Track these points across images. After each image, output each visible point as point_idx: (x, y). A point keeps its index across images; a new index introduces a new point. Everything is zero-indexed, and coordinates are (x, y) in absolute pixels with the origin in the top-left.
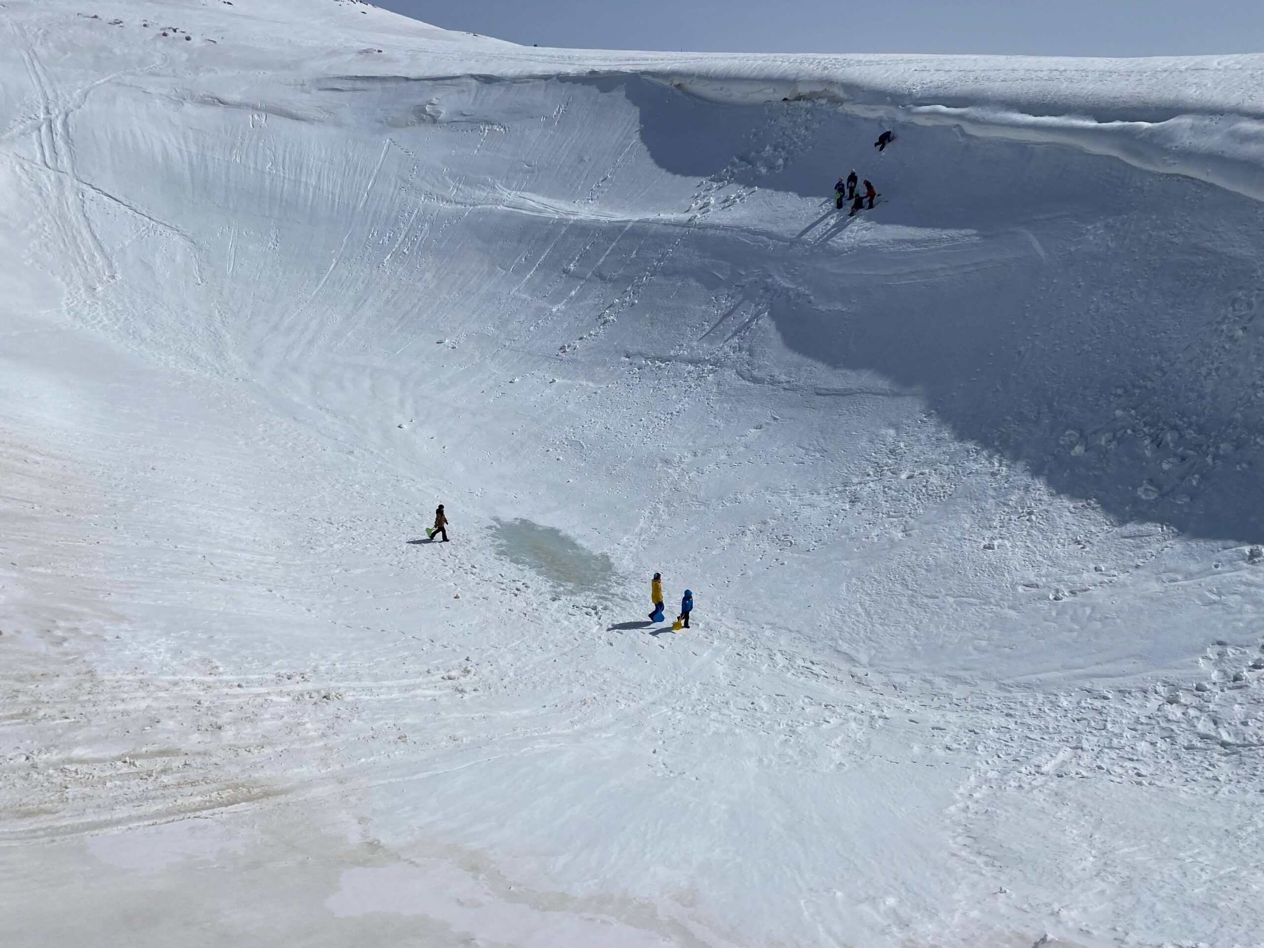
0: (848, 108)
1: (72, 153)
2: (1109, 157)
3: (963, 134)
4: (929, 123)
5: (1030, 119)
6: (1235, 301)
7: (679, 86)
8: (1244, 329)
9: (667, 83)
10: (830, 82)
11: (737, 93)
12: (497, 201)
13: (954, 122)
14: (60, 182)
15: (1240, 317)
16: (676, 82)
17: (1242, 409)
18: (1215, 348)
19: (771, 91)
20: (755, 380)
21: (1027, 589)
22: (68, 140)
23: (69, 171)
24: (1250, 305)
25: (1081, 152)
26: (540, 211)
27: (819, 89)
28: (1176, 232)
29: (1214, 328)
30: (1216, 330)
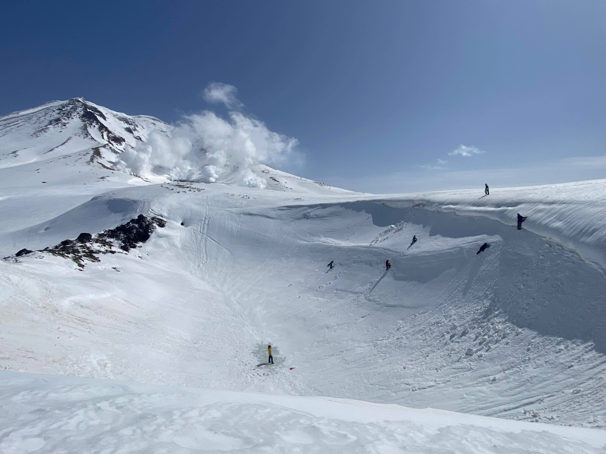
0: (426, 208)
1: (208, 229)
2: (496, 220)
3: (456, 214)
4: (446, 211)
5: (475, 208)
6: (524, 273)
7: (383, 204)
8: (524, 285)
9: (379, 203)
10: (424, 200)
11: (399, 205)
12: (319, 241)
13: (453, 211)
14: (202, 236)
15: (524, 280)
16: (382, 203)
17: (517, 318)
18: (513, 293)
19: (408, 204)
20: (369, 300)
21: (406, 385)
22: (208, 225)
23: (206, 233)
24: (528, 276)
25: (489, 219)
26: (330, 243)
27: (420, 202)
28: (509, 247)
29: (515, 284)
30: (515, 285)
